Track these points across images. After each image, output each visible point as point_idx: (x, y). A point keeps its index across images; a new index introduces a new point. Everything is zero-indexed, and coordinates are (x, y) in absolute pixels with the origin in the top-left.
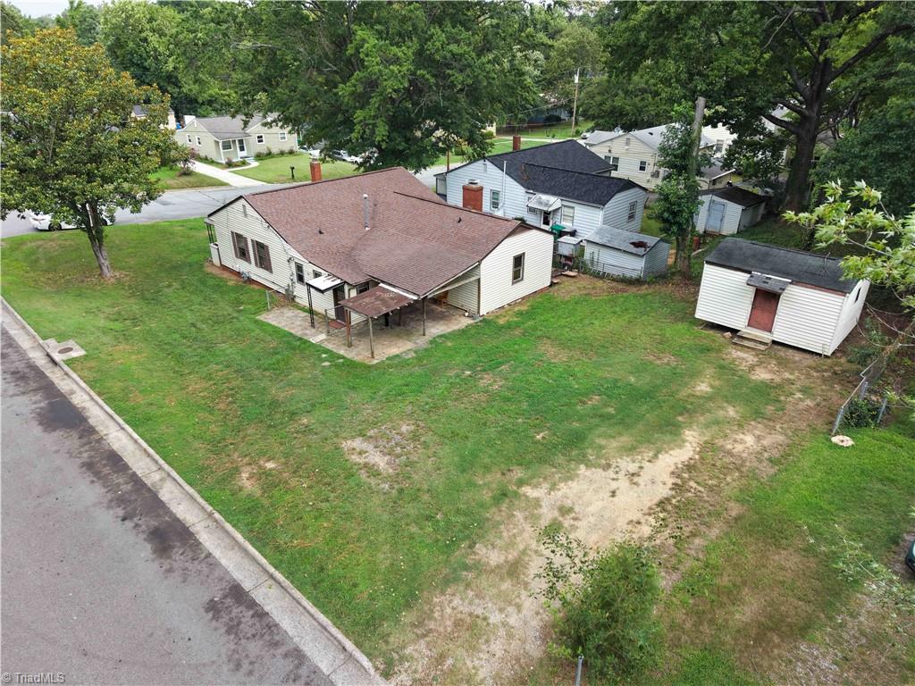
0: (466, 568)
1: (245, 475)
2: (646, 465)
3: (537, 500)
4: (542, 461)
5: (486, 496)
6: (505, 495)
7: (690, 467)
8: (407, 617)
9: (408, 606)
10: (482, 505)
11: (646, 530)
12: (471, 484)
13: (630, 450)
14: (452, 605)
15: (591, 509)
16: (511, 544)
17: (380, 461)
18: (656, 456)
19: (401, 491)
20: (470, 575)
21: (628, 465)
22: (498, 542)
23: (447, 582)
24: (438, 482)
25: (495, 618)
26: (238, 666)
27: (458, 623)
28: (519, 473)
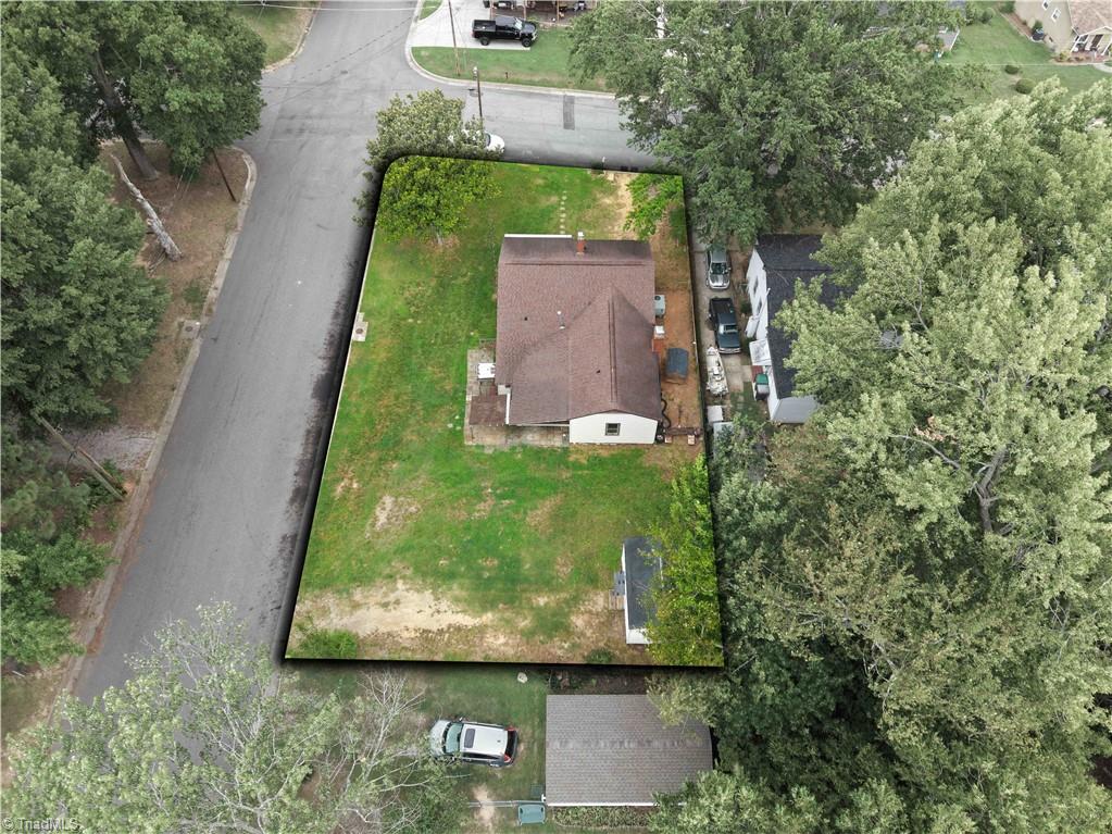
0: (348, 593)
1: (343, 484)
2: (450, 612)
3: (397, 589)
4: (424, 575)
5: (387, 571)
6: (391, 577)
7: (459, 629)
8: (317, 592)
9: (321, 588)
10: (380, 574)
11: (406, 635)
12: (389, 562)
13: (457, 600)
14: (329, 600)
15: (405, 610)
16: (366, 597)
17: (382, 518)
18: (457, 612)
19: (369, 542)
20: (345, 595)
21: (444, 605)
22: (365, 593)
23: (338, 591)
24: (383, 550)
25: (332, 615)
26: (272, 565)
27: (324, 607)
28: (409, 572)
